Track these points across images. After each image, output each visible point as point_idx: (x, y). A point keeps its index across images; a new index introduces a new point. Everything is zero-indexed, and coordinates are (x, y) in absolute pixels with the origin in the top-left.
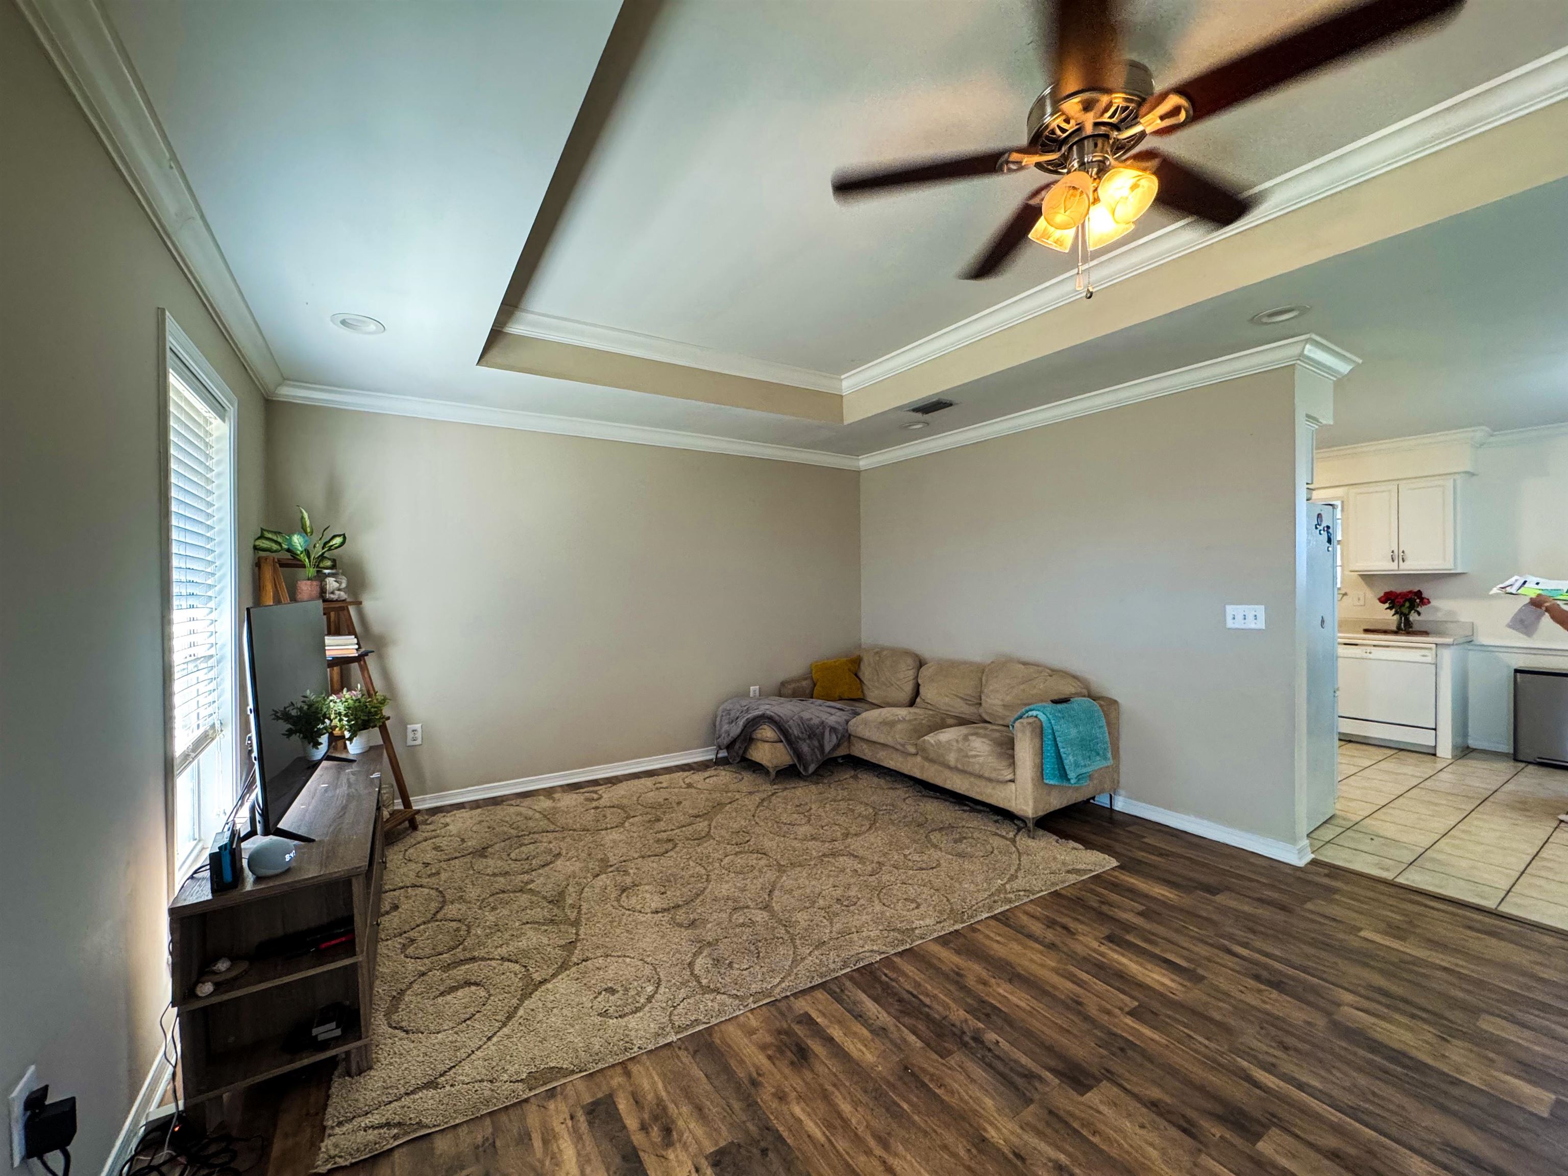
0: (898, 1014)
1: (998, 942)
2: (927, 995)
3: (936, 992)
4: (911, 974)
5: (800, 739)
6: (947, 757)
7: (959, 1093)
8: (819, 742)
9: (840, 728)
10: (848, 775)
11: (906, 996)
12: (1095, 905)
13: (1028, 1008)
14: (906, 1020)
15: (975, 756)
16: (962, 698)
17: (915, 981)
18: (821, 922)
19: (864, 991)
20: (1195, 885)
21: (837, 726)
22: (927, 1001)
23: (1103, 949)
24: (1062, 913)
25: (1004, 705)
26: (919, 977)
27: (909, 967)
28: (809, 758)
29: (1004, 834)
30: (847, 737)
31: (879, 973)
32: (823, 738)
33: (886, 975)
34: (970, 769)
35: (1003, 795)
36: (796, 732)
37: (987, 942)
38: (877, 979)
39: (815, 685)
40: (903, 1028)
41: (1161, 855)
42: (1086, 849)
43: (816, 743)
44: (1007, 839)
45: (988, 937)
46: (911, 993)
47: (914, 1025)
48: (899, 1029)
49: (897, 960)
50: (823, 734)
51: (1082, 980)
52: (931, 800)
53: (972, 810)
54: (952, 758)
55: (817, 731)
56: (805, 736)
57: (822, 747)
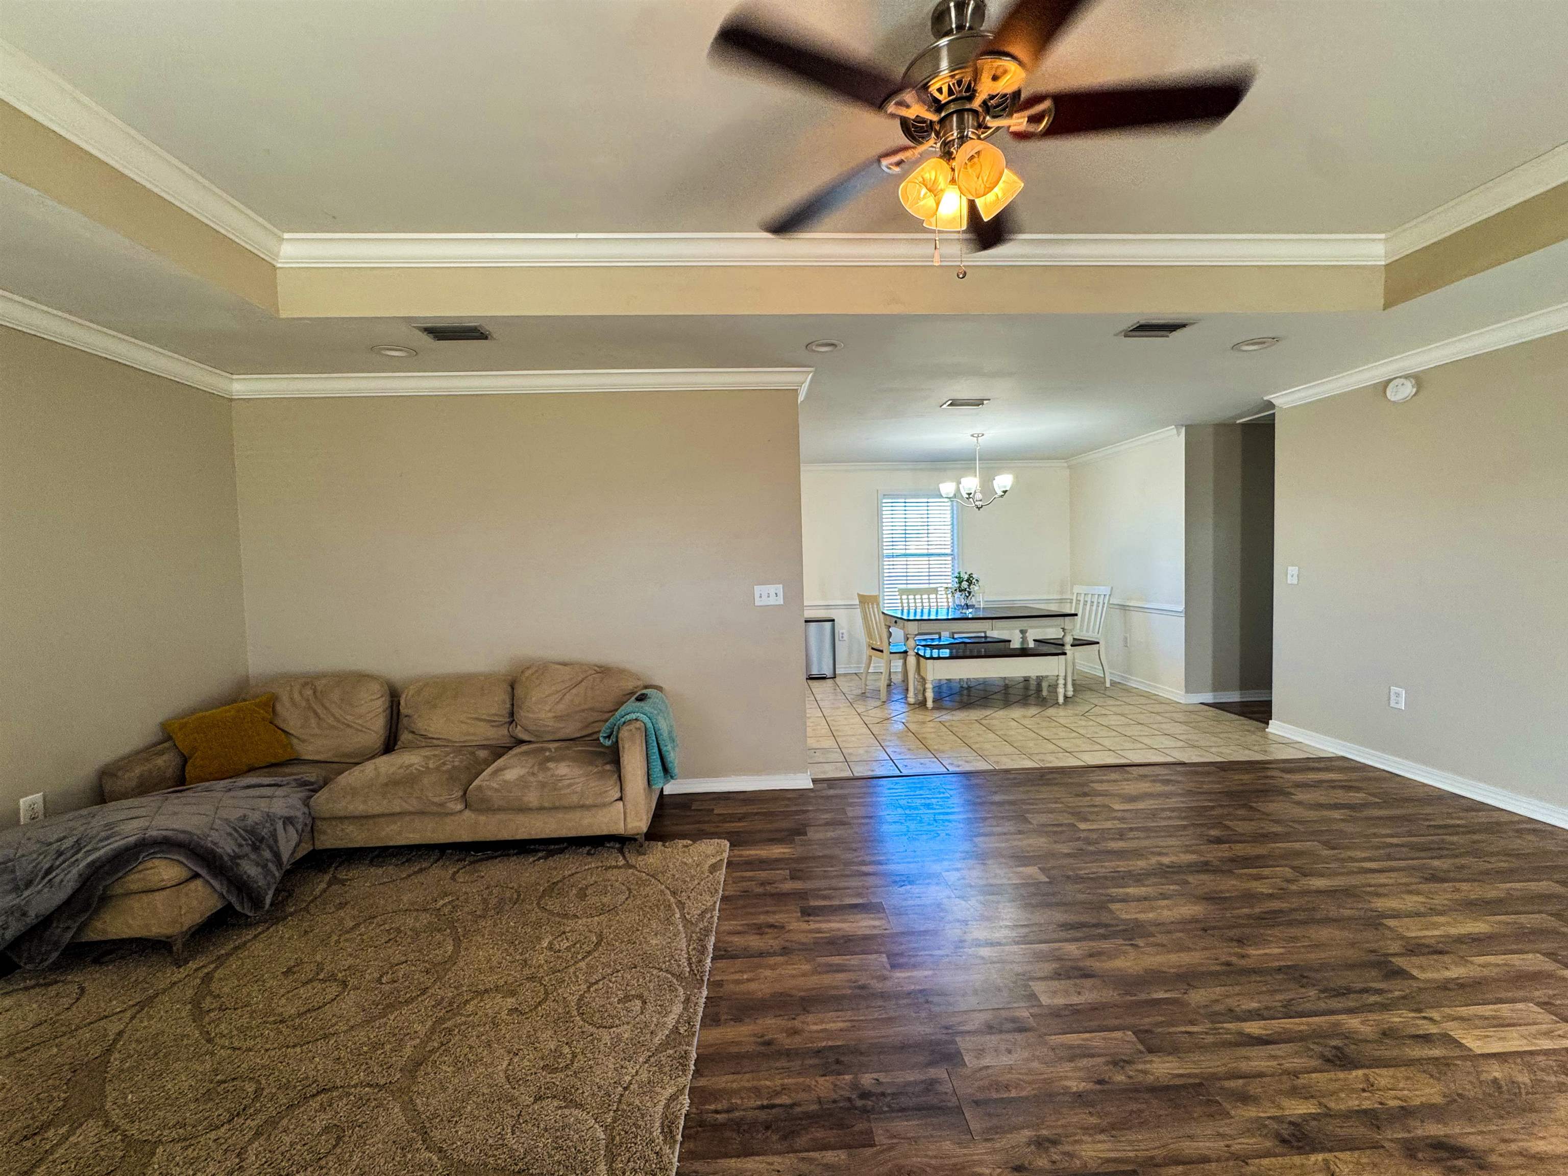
0: (786, 1144)
1: (748, 980)
2: (777, 1094)
3: (778, 1082)
4: (735, 1085)
5: (239, 857)
6: (526, 799)
7: (929, 1165)
8: (271, 848)
9: (299, 814)
10: (321, 884)
11: (763, 1115)
12: (760, 890)
13: (848, 1024)
14: (802, 1140)
15: (570, 785)
16: (484, 720)
17: (749, 1089)
18: (564, 1117)
19: (726, 1156)
20: (786, 833)
21: (292, 813)
22: (784, 1100)
23: (813, 926)
24: (751, 914)
25: (555, 717)
26: (745, 1081)
27: (724, 1078)
28: (262, 883)
29: (614, 863)
30: (313, 825)
31: (709, 1117)
32: (276, 841)
33: (717, 1112)
34: (565, 802)
35: (606, 820)
36: (226, 846)
37: (743, 988)
38: (717, 1127)
39: (185, 760)
40: (812, 1154)
41: (740, 820)
42: (694, 841)
43: (267, 854)
44: (620, 867)
45: (738, 982)
46: (763, 1107)
47: (812, 1140)
48: (811, 1161)
49: (702, 1082)
50: (274, 834)
51: (837, 965)
52: (489, 863)
53: (550, 854)
54: (532, 798)
55: (264, 832)
56: (247, 849)
57: (277, 855)
